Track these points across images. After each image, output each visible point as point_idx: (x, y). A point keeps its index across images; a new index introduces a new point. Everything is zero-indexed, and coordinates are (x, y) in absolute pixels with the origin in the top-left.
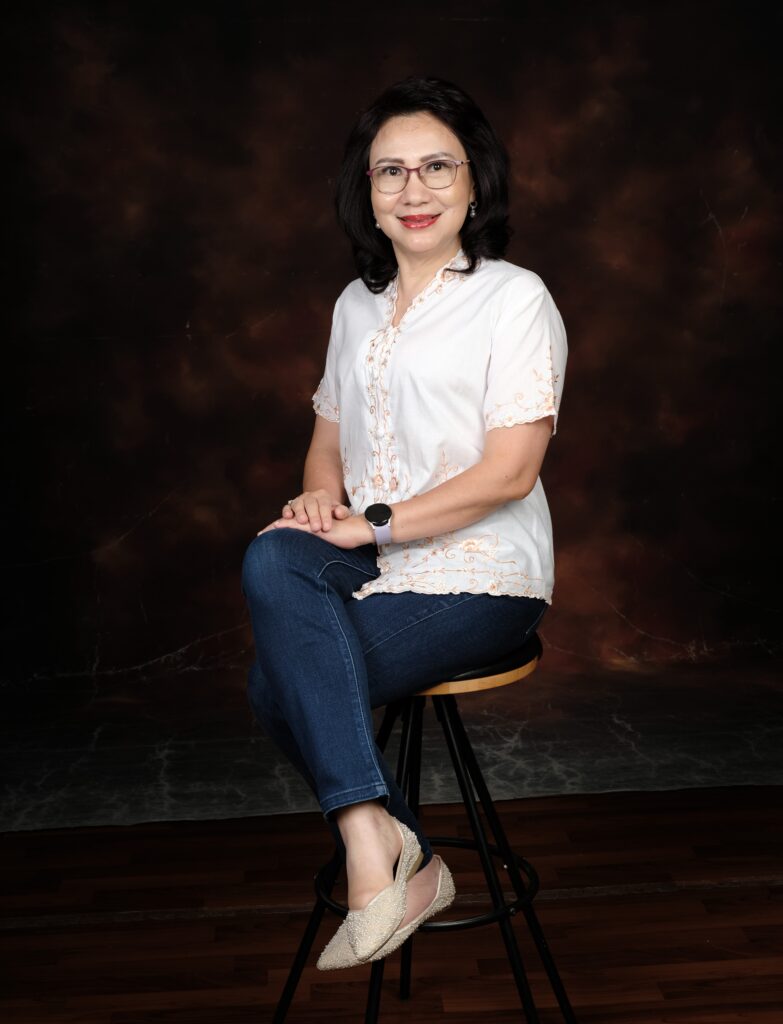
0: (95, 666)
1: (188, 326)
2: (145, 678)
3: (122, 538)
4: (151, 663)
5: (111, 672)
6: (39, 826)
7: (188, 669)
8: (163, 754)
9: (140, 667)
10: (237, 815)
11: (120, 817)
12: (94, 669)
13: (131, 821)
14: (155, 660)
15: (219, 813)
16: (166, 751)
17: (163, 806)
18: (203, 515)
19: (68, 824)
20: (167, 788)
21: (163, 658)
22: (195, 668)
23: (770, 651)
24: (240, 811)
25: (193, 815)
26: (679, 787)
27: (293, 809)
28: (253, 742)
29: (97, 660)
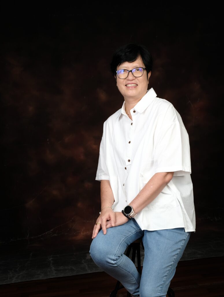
0: (28, 236)
1: (48, 140)
2: (42, 238)
3: (33, 200)
4: (43, 234)
5: (32, 238)
6: (20, 281)
7: (54, 235)
8: (51, 259)
9: (40, 236)
10: (74, 274)
11: (42, 277)
12: (28, 237)
13: (45, 278)
14: (45, 233)
15: (69, 274)
16: (51, 258)
17: (53, 273)
18: (55, 192)
19: (28, 280)
20: (53, 268)
21: (47, 233)
22: (56, 235)
23: (212, 220)
24: (75, 274)
25: (62, 275)
26: (194, 259)
27: (89, 272)
28: (75, 254)
29: (29, 234)
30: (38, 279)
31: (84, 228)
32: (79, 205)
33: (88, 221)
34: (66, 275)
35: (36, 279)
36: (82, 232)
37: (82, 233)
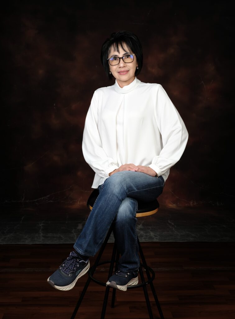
0: (23, 199)
1: (54, 105)
2: (37, 203)
3: (33, 164)
4: (39, 199)
5: (27, 201)
6: (5, 243)
7: (49, 201)
8: (41, 225)
9: (36, 200)
10: (61, 243)
11: (28, 242)
13: (31, 243)
14: (40, 199)
15: (56, 242)
16: (42, 224)
17: (40, 239)
18: (56, 158)
20: (42, 234)
21: (42, 198)
22: (51, 201)
23: (213, 205)
24: (62, 242)
28: (67, 223)
29: (24, 198)
30: (23, 243)
31: (81, 198)
32: (79, 173)
33: (86, 191)
34: (53, 243)
35: (22, 243)
36: (79, 201)
37: (78, 203)
